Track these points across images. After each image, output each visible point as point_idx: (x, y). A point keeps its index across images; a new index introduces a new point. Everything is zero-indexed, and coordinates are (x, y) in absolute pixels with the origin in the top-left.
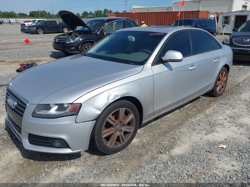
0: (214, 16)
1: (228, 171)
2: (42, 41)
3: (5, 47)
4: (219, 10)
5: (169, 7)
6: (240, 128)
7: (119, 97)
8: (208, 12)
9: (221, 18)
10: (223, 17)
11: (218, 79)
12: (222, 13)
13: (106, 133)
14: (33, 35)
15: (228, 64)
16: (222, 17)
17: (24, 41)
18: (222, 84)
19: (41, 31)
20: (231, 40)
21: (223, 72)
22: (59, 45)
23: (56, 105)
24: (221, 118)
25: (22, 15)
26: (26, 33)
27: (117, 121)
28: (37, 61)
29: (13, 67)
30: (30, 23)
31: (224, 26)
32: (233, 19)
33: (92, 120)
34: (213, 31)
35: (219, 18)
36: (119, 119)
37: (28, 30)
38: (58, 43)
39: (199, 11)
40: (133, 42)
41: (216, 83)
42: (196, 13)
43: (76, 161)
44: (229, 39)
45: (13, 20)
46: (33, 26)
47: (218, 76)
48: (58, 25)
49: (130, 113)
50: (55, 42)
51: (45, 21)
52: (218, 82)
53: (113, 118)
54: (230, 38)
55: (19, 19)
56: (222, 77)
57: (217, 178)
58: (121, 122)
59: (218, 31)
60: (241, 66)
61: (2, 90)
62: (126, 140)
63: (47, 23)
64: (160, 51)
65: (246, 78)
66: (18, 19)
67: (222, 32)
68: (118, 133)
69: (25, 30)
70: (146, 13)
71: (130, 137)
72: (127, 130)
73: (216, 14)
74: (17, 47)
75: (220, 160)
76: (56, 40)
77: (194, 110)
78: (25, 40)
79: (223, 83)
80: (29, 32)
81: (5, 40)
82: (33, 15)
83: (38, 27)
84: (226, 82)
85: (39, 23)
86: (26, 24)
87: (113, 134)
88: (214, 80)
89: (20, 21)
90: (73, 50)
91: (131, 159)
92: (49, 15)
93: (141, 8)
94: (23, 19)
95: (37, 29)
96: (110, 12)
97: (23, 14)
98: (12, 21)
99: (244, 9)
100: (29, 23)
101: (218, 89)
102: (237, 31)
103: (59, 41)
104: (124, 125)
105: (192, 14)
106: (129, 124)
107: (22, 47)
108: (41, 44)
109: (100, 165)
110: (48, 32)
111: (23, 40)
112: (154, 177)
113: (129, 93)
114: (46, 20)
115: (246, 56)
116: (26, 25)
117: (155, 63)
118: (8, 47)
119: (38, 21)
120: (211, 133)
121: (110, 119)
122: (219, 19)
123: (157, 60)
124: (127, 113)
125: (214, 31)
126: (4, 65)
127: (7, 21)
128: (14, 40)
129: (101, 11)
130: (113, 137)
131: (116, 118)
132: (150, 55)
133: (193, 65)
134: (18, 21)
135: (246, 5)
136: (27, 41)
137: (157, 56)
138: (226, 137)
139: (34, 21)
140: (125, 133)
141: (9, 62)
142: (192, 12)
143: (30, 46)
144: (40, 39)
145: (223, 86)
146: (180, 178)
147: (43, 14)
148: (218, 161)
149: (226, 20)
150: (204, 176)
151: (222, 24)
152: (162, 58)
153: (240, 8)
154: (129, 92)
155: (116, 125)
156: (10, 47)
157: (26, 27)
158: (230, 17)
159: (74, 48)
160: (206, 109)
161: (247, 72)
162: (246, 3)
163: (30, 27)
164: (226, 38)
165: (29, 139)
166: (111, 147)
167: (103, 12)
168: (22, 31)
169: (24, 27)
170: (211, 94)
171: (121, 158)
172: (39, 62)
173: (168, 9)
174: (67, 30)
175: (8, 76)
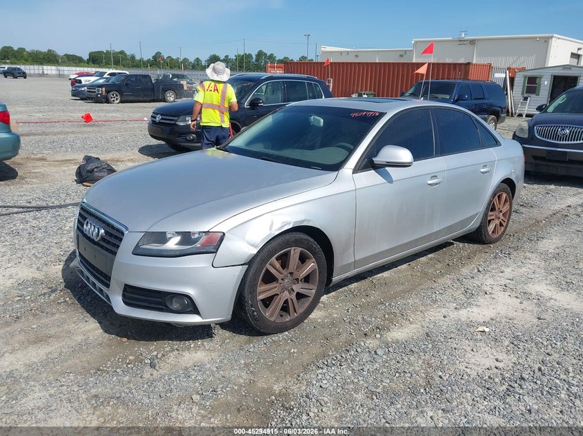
0: (503, 75)
1: (488, 369)
2: (119, 119)
3: (40, 128)
4: (514, 62)
5: (406, 51)
6: (524, 302)
7: (291, 226)
8: (490, 66)
9: (519, 80)
10: (525, 77)
11: (491, 208)
12: (523, 69)
13: (263, 292)
14: (98, 104)
15: (513, 178)
16: (523, 79)
17: (82, 117)
18: (499, 218)
19: (117, 96)
20: (531, 129)
21: (501, 194)
22: (162, 129)
23: (178, 233)
24: (490, 281)
25: (73, 60)
26: (82, 99)
27: (285, 272)
28: (113, 160)
29: (64, 171)
30: (93, 79)
31: (526, 99)
32: (546, 83)
33: (242, 265)
34: (499, 109)
35: (516, 79)
36: (288, 268)
37: (87, 94)
38: (160, 123)
39: (469, 63)
40: (319, 128)
41: (486, 215)
42: (463, 67)
43: (207, 343)
44: (527, 128)
45: (50, 70)
46: (101, 86)
47: (491, 201)
48: (153, 84)
49: (308, 258)
50: (154, 122)
51: (127, 76)
52: (490, 213)
53: (278, 265)
54: (529, 125)
55: (66, 68)
56: (500, 204)
57: (466, 377)
58: (291, 274)
59: (511, 108)
60: (552, 187)
61: (49, 215)
62: (301, 310)
63: (130, 80)
64: (370, 147)
65: (558, 209)
66: (61, 68)
67: (521, 112)
68: (286, 295)
69: (81, 93)
70: (351, 63)
71: (307, 304)
72: (302, 291)
73: (507, 71)
74: (68, 130)
75: (475, 350)
76: (155, 118)
77: (439, 266)
78: (84, 115)
79: (501, 217)
80: (89, 98)
81: (38, 115)
82: (96, 60)
83: (110, 88)
84: (508, 215)
85: (113, 78)
86: (83, 79)
87: (277, 295)
88: (481, 208)
89: (66, 73)
90: (192, 141)
91: (308, 344)
92: (133, 62)
93: (341, 52)
94: (74, 68)
95: (108, 92)
96: (271, 57)
97: (74, 56)
98: (49, 72)
99: (574, 62)
100: (91, 78)
101: (491, 228)
102: (546, 112)
103: (162, 121)
104: (297, 279)
105: (455, 69)
106: (307, 279)
107: (78, 130)
108: (118, 125)
109: (251, 350)
110: (131, 98)
111: (79, 115)
112: (350, 372)
113: (309, 221)
114: (128, 73)
115: (563, 165)
116: (83, 83)
117: (359, 168)
118: (48, 130)
119: (110, 74)
120: (466, 308)
121: (273, 265)
122: (515, 82)
123: (364, 163)
124: (303, 259)
125: (501, 108)
126: (45, 167)
127: (37, 72)
128: (57, 116)
129: (250, 56)
130: (276, 300)
131: (284, 265)
132: (351, 152)
133: (436, 176)
134: (61, 73)
135: (580, 53)
136: (88, 118)
137: (364, 156)
138: (493, 316)
139: (101, 75)
140: (300, 296)
141: (54, 161)
142: (455, 65)
143: (94, 128)
144: (114, 114)
145: (502, 222)
146: (397, 375)
147: (118, 59)
148: (472, 352)
149: (532, 85)
150: (441, 374)
151: (522, 94)
152: (374, 159)
153: (566, 60)
154: (309, 218)
155: (282, 279)
156: (52, 130)
157: (84, 86)
158: (541, 77)
159: (194, 135)
160: (463, 265)
161: (561, 199)
162: (579, 49)
163: (92, 86)
164: (520, 125)
165: (124, 296)
166: (272, 319)
167: (254, 57)
168: (73, 95)
169: (79, 87)
170: (476, 237)
171: (289, 341)
172: (118, 163)
173: (401, 56)
174: (173, 96)
175: (58, 190)
